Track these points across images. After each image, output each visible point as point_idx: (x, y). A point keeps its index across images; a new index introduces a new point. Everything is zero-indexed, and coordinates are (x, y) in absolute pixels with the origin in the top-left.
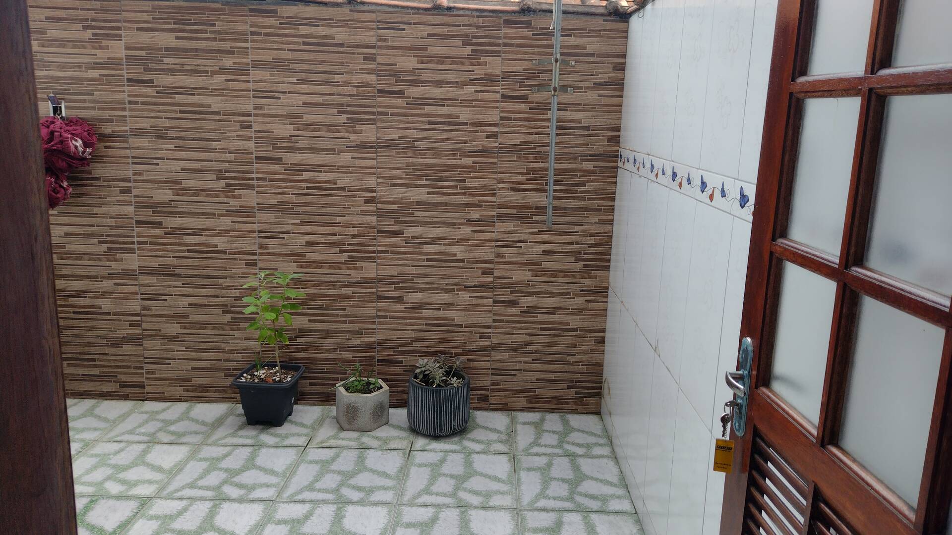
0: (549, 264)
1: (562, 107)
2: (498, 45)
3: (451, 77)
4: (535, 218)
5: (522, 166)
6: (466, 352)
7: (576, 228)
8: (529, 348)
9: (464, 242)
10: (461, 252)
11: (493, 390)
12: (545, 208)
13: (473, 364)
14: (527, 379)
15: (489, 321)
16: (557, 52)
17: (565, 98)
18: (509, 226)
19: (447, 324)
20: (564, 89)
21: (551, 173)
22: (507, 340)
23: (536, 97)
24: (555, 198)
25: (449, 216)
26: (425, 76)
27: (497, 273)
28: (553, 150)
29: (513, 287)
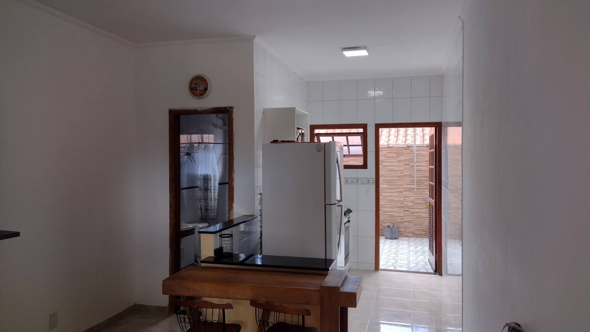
0: (417, 201)
1: (417, 166)
2: (403, 154)
3: (393, 161)
4: (413, 191)
5: (409, 179)
6: (397, 223)
7: (423, 193)
8: (413, 222)
9: (396, 196)
10: (395, 199)
11: (404, 232)
12: (414, 188)
13: (399, 226)
14: (412, 229)
15: (403, 215)
16: (415, 154)
17: (418, 164)
18: (407, 193)
19: (392, 216)
20: (418, 162)
21: (416, 180)
22: (408, 220)
23: (411, 164)
24: (417, 186)
25: (393, 191)
26: (387, 161)
27: (404, 204)
28: (415, 176)
29: (408, 207)
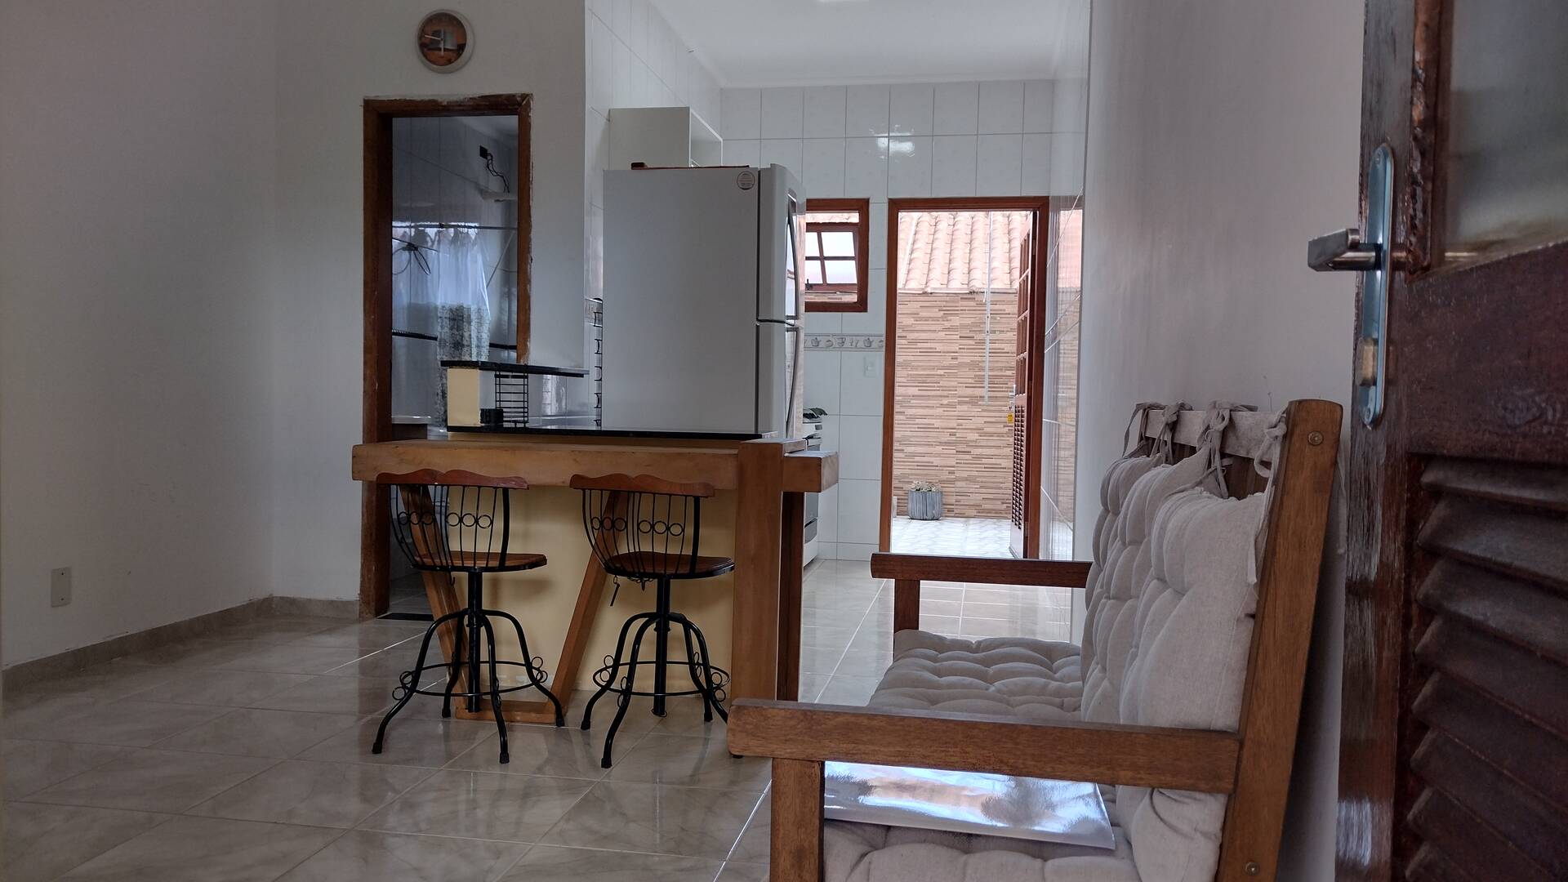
0: (989, 429)
1: (993, 342)
2: (957, 310)
3: (933, 328)
4: (980, 403)
5: (971, 374)
6: (941, 482)
7: (1003, 408)
8: (978, 479)
9: (939, 417)
10: (937, 423)
11: (957, 505)
12: (984, 397)
13: (945, 489)
14: (975, 498)
15: (954, 464)
16: (988, 312)
17: (994, 336)
18: (965, 407)
19: (928, 465)
20: (994, 332)
21: (987, 377)
22: (965, 474)
23: (979, 336)
24: (989, 391)
25: (931, 402)
26: (918, 328)
27: (958, 435)
28: (987, 365)
29: (967, 443)
